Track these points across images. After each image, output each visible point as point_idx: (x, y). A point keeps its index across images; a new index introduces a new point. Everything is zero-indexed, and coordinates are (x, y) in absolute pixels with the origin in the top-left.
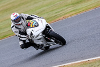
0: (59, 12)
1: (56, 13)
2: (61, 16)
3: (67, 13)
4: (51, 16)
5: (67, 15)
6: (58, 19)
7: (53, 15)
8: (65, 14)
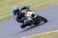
0: (51, 2)
1: (50, 2)
2: (52, 4)
3: (56, 2)
4: (46, 4)
5: (56, 4)
6: (50, 6)
7: (48, 4)
8: (55, 3)
